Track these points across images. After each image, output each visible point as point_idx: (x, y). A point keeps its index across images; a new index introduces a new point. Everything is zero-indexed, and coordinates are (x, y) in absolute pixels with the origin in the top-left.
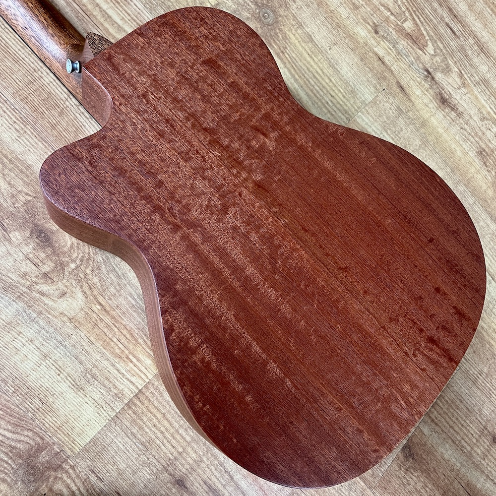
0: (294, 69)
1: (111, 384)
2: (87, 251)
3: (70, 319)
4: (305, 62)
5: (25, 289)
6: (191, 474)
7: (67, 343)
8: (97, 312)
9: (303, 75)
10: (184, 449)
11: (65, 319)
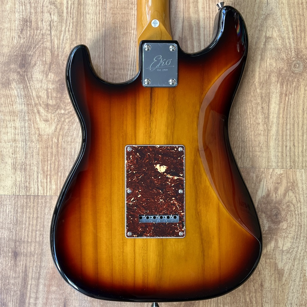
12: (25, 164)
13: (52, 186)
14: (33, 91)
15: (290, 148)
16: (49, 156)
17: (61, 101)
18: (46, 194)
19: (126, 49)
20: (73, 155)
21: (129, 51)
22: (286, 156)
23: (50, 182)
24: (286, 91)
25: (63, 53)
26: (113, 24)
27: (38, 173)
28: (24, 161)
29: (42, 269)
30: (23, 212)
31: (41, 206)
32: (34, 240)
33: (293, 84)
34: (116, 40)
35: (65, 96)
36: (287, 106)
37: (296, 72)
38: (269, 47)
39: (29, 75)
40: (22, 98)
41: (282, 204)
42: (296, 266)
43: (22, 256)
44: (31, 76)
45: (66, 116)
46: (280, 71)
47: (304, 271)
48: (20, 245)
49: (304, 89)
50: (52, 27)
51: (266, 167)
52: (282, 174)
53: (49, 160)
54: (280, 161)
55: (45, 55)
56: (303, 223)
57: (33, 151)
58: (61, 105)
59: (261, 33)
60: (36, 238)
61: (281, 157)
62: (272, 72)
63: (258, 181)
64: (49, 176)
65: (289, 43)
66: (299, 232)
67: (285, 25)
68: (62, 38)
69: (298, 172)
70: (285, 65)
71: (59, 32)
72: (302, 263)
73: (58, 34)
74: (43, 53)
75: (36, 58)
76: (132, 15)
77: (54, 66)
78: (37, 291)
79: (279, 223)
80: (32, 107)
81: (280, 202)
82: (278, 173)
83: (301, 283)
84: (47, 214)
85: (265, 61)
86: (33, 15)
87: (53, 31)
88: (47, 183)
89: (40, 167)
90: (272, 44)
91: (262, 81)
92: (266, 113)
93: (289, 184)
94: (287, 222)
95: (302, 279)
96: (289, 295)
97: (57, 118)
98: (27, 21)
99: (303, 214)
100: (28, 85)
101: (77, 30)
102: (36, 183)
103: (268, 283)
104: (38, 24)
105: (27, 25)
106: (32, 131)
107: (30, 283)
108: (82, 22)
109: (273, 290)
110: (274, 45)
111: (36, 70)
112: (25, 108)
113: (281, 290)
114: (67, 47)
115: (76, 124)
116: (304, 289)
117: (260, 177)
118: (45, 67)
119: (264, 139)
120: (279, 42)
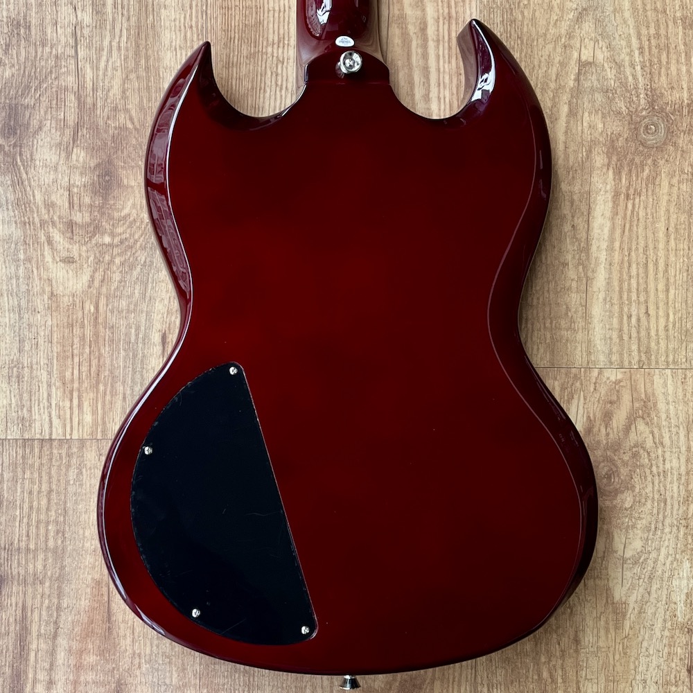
0: (624, 232)
1: (29, 403)
2: (136, 237)
3: (52, 293)
4: (650, 235)
5: (37, 220)
6: (19, 584)
7: (26, 316)
8: (86, 312)
9: (630, 249)
10: (36, 549)
11: (48, 289)
12: (18, 364)
13: (85, 416)
14: (36, 192)
15: (639, 320)
16: (75, 346)
17: (103, 214)
18: (71, 434)
19: (256, 91)
20: (133, 340)
21: (262, 96)
22: (630, 338)
23: (80, 406)
24: (628, 188)
25: (106, 100)
26: (224, 33)
27: (49, 386)
28: (15, 357)
29: (62, 614)
30: (14, 480)
31: (58, 463)
32: (43, 546)
33: (643, 171)
34: (230, 69)
35: (112, 202)
36: (631, 221)
37: (649, 142)
38: (587, 84)
39: (27, 154)
40: (10, 207)
41: (622, 452)
42: (654, 595)
43: (16, 583)
44: (31, 156)
45: (116, 251)
46: (613, 141)
47: (672, 605)
48: (9, 558)
49: (667, 184)
50: (78, 39)
51: (585, 365)
52: (620, 381)
53: (76, 355)
54: (614, 350)
55: (63, 106)
56: (668, 495)
57: (38, 333)
58: (104, 223)
59: (568, 52)
60: (47, 540)
61: (618, 341)
62: (595, 144)
63: (566, 398)
64: (77, 393)
65: (633, 75)
66: (661, 516)
67: (624, 34)
68: (102, 64)
69: (658, 376)
70: (624, 128)
71: (96, 50)
72: (669, 586)
73: (95, 56)
74: (58, 99)
75: (42, 112)
76: (269, 11)
77: (85, 132)
78: (52, 665)
79: (616, 495)
80: (34, 229)
81: (616, 447)
82: (611, 379)
83: (666, 633)
84: (74, 483)
85: (579, 117)
86: (34, 10)
87: (81, 48)
88: (71, 408)
89: (55, 372)
90: (594, 77)
91: (571, 164)
92: (583, 240)
93: (637, 405)
94: (633, 491)
95: (669, 625)
96: (639, 662)
97: (93, 255)
98: (19, 24)
99: (669, 474)
100: (24, 176)
101: (138, 46)
102: (46, 409)
103: (591, 635)
104: (44, 33)
105: (18, 34)
106: (35, 285)
107: (34, 646)
108: (150, 26)
109: (603, 650)
110: (598, 80)
111: (42, 142)
112: (17, 233)
113: (621, 649)
114: (116, 87)
115: (138, 269)
116: (674, 646)
117: (569, 390)
118: (64, 134)
119: (579, 298)
120: (609, 73)
